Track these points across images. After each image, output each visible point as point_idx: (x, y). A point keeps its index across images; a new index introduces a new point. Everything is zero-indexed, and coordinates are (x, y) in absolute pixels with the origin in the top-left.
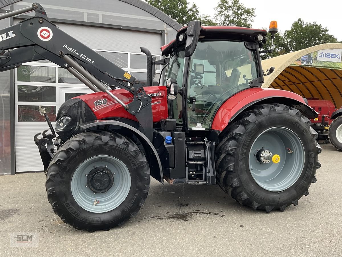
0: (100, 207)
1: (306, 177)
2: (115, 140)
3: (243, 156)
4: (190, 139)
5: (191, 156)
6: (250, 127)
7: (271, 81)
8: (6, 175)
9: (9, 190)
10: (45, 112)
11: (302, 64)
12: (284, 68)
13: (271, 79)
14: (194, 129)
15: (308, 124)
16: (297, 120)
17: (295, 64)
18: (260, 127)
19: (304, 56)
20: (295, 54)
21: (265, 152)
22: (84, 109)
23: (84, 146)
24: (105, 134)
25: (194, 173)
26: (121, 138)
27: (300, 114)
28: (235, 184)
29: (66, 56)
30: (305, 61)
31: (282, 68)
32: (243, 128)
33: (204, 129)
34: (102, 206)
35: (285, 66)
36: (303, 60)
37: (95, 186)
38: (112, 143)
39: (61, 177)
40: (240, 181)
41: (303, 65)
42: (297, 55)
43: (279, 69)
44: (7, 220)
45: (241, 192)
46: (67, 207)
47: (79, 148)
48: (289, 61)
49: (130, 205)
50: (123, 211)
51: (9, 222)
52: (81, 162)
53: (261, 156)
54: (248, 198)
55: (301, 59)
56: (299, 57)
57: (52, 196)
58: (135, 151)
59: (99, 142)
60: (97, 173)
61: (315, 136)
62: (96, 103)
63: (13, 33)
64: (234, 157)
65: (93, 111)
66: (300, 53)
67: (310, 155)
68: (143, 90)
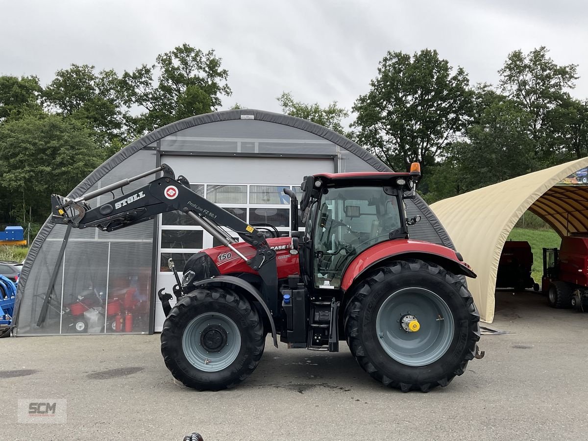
0: (211, 366)
1: (457, 352)
2: (225, 297)
3: (368, 320)
4: (320, 298)
5: (317, 318)
6: (377, 287)
7: (522, 212)
8: (143, 334)
9: (140, 350)
10: (173, 266)
11: (579, 183)
12: (545, 190)
13: (521, 207)
14: (321, 287)
15: (457, 285)
16: (440, 279)
17: (565, 182)
18: (390, 287)
19: (581, 170)
20: (565, 167)
21: (407, 317)
22: (209, 263)
23: (195, 303)
24: (216, 292)
25: (319, 338)
26: (231, 295)
27: (444, 273)
28: (359, 352)
29: (190, 212)
30: (585, 177)
31: (541, 190)
32: (369, 288)
33: (333, 287)
34: (212, 365)
35: (546, 187)
36: (580, 176)
37: (207, 344)
38: (222, 300)
39: (173, 332)
40: (365, 350)
41: (581, 184)
42: (569, 168)
43: (536, 191)
44: (129, 376)
45: (367, 363)
46: (178, 362)
47: (191, 304)
48: (553, 179)
49: (239, 367)
50: (233, 373)
51: (130, 378)
52: (192, 318)
53: (403, 323)
54: (376, 370)
55: (577, 175)
56: (572, 172)
57: (165, 350)
58: (246, 310)
59: (209, 299)
60: (210, 331)
61: (469, 300)
62: (220, 257)
63: (143, 194)
64: (357, 321)
65: (216, 266)
66: (573, 166)
67: (462, 324)
68: (266, 243)
